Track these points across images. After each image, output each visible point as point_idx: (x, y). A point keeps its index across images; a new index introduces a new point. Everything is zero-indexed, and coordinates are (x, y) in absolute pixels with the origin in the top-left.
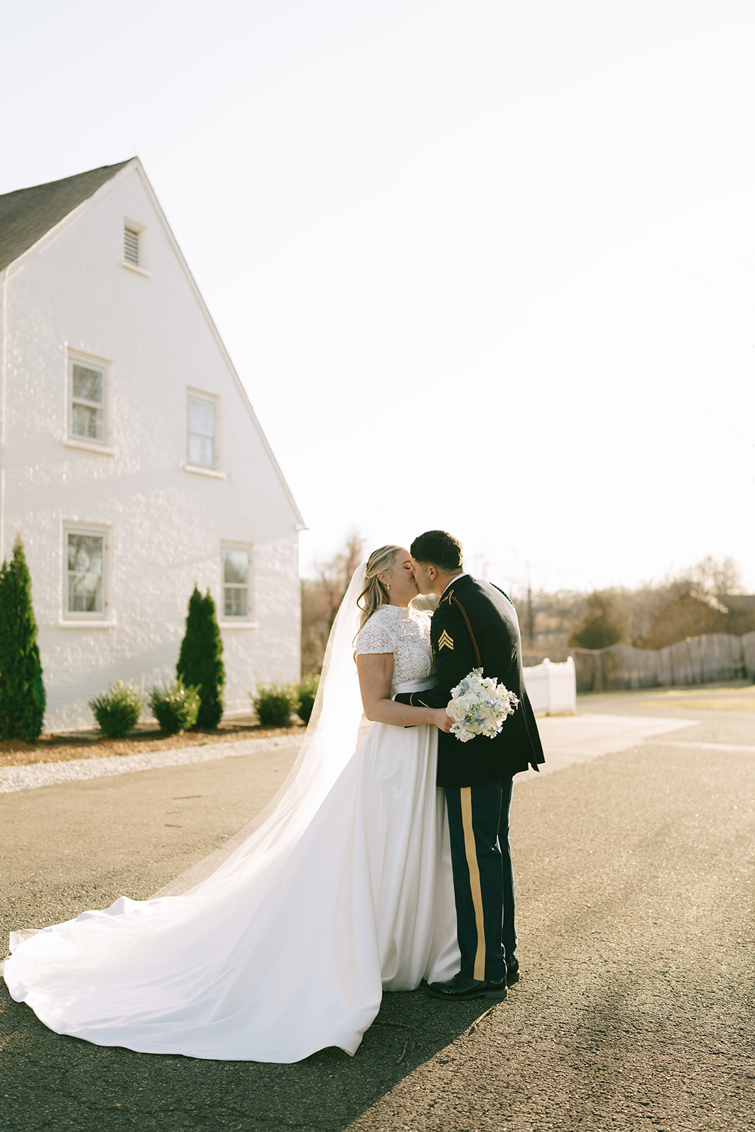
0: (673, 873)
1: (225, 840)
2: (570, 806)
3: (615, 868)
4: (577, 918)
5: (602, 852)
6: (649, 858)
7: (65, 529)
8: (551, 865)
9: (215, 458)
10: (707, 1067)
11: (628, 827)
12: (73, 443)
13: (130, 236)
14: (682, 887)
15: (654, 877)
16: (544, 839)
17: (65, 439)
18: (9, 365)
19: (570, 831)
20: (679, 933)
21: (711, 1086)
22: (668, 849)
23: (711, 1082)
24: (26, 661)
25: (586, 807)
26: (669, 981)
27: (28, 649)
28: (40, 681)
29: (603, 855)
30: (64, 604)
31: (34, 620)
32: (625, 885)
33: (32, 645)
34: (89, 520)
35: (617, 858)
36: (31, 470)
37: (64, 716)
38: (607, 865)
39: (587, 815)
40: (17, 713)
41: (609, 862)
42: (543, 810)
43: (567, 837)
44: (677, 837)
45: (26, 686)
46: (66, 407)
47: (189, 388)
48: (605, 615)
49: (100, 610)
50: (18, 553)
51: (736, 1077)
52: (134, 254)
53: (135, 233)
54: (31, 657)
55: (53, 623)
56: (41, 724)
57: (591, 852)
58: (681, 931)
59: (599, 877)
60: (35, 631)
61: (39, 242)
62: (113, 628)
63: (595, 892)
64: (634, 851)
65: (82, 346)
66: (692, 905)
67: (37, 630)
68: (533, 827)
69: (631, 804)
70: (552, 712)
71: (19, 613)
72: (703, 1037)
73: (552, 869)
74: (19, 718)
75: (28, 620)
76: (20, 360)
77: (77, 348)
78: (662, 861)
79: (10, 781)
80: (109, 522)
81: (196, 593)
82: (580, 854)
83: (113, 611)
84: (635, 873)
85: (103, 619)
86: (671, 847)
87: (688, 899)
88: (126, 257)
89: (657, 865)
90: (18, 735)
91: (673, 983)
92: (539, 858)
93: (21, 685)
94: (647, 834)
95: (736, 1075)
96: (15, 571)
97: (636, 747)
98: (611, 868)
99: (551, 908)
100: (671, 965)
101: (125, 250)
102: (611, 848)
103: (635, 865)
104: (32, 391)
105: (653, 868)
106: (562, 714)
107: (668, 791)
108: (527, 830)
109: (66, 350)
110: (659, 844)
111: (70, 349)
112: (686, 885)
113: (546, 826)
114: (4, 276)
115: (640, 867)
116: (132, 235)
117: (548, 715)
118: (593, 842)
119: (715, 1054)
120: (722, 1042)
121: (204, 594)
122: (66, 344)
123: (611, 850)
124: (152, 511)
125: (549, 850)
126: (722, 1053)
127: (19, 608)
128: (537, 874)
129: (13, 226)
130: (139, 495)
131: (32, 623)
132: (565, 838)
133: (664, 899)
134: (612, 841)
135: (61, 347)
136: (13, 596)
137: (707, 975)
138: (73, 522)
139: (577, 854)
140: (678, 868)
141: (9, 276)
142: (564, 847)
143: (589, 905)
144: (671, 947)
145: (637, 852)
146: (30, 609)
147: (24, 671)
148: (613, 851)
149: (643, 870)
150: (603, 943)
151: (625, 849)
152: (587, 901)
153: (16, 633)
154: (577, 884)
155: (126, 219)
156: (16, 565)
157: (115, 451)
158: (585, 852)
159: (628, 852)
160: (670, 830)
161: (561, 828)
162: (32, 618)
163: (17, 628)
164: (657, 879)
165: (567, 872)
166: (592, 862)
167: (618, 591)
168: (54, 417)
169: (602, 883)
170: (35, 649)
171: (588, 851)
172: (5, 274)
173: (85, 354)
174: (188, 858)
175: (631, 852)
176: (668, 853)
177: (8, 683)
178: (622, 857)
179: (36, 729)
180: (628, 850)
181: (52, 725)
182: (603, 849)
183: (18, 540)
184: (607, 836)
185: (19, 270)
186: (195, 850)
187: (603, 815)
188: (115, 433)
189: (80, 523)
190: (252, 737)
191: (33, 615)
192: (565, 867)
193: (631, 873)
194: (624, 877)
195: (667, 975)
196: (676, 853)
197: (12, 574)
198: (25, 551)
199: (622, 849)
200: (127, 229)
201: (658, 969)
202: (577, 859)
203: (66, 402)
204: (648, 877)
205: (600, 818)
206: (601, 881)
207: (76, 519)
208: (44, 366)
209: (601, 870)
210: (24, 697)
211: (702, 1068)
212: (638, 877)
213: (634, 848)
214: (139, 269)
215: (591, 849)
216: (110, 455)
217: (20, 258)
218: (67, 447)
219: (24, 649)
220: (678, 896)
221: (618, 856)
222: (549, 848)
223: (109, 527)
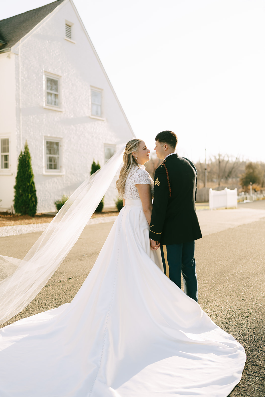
0: (256, 276)
1: (84, 257)
2: (222, 246)
3: (233, 273)
4: (211, 296)
5: (230, 266)
6: (248, 269)
7: (45, 139)
8: (207, 271)
9: (102, 113)
10: (249, 373)
11: (243, 255)
12: (47, 107)
13: (67, 27)
14: (258, 283)
15: (248, 278)
16: (208, 260)
17: (44, 105)
18: (22, 78)
19: (219, 256)
20: (252, 304)
21: (249, 383)
22: (257, 265)
23: (249, 381)
24: (30, 187)
25: (228, 246)
26: (242, 328)
27: (30, 183)
28: (35, 194)
29: (230, 267)
30: (45, 167)
31: (32, 172)
32: (235, 281)
33: (32, 181)
34: (54, 136)
35: (235, 269)
36: (31, 117)
37: (46, 207)
38: (230, 272)
39: (228, 250)
40: (27, 206)
41: (231, 271)
42: (212, 247)
43: (217, 259)
44: (262, 260)
45: (30, 196)
46: (44, 94)
47: (91, 86)
48: (254, 171)
49: (59, 169)
50: (26, 148)
51: (262, 379)
52: (70, 35)
53: (70, 26)
54: (31, 186)
55: (41, 174)
56: (36, 210)
57: (225, 266)
58: (253, 303)
59: (225, 277)
60: (33, 177)
61: (32, 30)
62: (63, 175)
63: (222, 284)
64: (243, 266)
65: (50, 70)
66: (261, 291)
67: (34, 176)
68: (205, 254)
69: (247, 245)
70: (228, 207)
71: (27, 170)
72: (251, 357)
73: (207, 273)
74: (28, 208)
75: (30, 172)
76: (26, 76)
77: (48, 71)
78: (253, 270)
79: (17, 231)
80: (61, 137)
81: (94, 163)
82: (220, 267)
83: (64, 169)
84: (241, 275)
85: (60, 172)
86: (258, 264)
87: (260, 289)
88: (66, 36)
89: (250, 272)
90: (28, 214)
91: (244, 329)
92: (203, 268)
93: (28, 196)
94: (250, 258)
95: (262, 378)
96: (25, 154)
97: (256, 222)
98: (231, 273)
99: (202, 291)
100: (245, 320)
101: (66, 33)
102: (234, 264)
103: (241, 272)
104: (31, 88)
105: (248, 274)
106: (232, 208)
107: (263, 240)
108: (202, 256)
109: (44, 72)
110: (254, 263)
111: (45, 72)
112: (260, 282)
113: (210, 254)
114: (19, 44)
115: (243, 273)
116: (69, 27)
117: (226, 208)
118: (227, 261)
119: (255, 366)
120: (259, 360)
121: (96, 164)
122: (44, 69)
123: (234, 265)
124: (78, 133)
125: (209, 265)
126: (258, 366)
127: (27, 168)
128: (200, 275)
129: (24, 24)
130: (72, 126)
131: (32, 174)
132: (216, 259)
133: (249, 288)
134: (235, 261)
135: (42, 71)
136: (25, 163)
137: (260, 325)
138: (48, 137)
139: (219, 266)
140: (259, 274)
141: (21, 43)
142: (215, 264)
143: (217, 290)
144: (247, 311)
145: (244, 266)
146: (31, 168)
147: (29, 190)
148: (234, 266)
149: (244, 275)
150: (218, 308)
151: (239, 265)
152: (218, 288)
153: (26, 177)
154: (215, 280)
155: (66, 21)
156: (26, 152)
157: (63, 110)
158: (222, 266)
159: (240, 266)
160: (260, 257)
161: (216, 255)
162: (31, 172)
163: (26, 175)
164: (249, 279)
165: (213, 275)
166: (224, 270)
167: (260, 163)
168: (40, 97)
169: (226, 280)
170: (33, 183)
171: (224, 265)
172: (19, 42)
173: (51, 73)
174: (67, 264)
175: (241, 266)
176: (256, 267)
177: (24, 195)
178: (237, 268)
179: (34, 211)
180: (240, 265)
181: (40, 210)
182: (230, 265)
183: (26, 143)
184: (233, 259)
185: (25, 41)
186: (71, 261)
187: (234, 250)
188: (63, 103)
189: (50, 137)
190: (113, 215)
191: (32, 171)
192: (212, 272)
193: (239, 276)
194: (236, 277)
195: (242, 324)
196: (260, 267)
197: (24, 155)
198: (29, 147)
199: (238, 265)
200: (66, 25)
201: (239, 321)
202: (218, 269)
203: (44, 92)
204: (245, 278)
205: (233, 251)
206: (226, 279)
207: (49, 135)
208: (35, 78)
209: (227, 274)
210: (29, 200)
211: (247, 373)
212: (241, 278)
213: (243, 265)
214: (71, 40)
215: (225, 265)
216: (61, 112)
217: (25, 36)
218: (45, 109)
219: (29, 183)
220: (256, 287)
221: (235, 268)
222: (208, 264)
223: (61, 139)
